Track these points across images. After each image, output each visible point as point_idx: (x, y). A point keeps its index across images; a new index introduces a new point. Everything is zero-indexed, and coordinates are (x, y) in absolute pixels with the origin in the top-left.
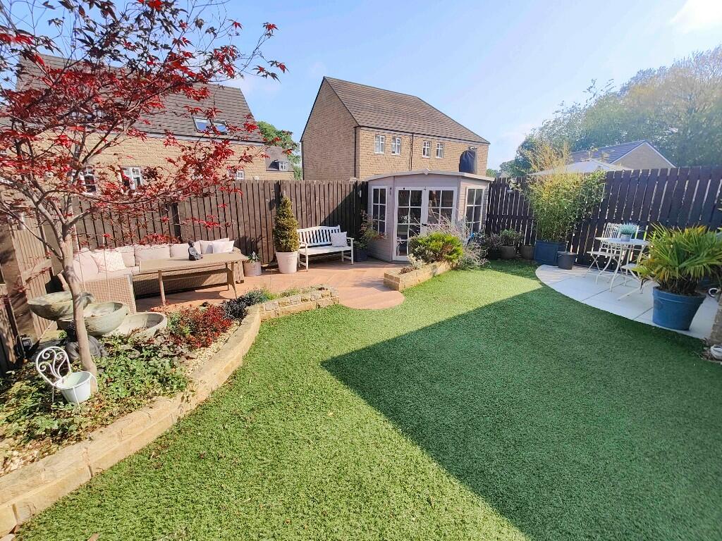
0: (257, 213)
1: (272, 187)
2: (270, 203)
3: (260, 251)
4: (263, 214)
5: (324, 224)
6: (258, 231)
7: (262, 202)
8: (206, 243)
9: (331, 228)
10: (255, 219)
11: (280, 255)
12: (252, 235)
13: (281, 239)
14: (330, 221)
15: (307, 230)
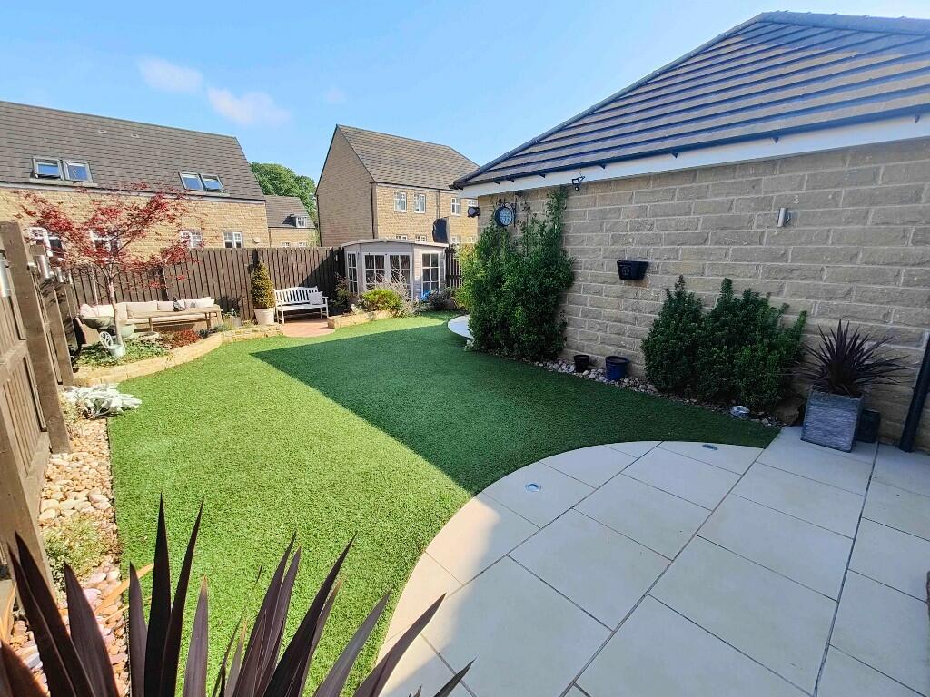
0: (237, 276)
1: (250, 254)
2: (249, 267)
3: (241, 309)
4: (242, 277)
5: (302, 285)
6: (239, 292)
7: (241, 266)
8: (189, 301)
9: (308, 289)
10: (236, 281)
11: (258, 311)
12: (234, 295)
13: (258, 298)
14: (308, 283)
15: (285, 290)
